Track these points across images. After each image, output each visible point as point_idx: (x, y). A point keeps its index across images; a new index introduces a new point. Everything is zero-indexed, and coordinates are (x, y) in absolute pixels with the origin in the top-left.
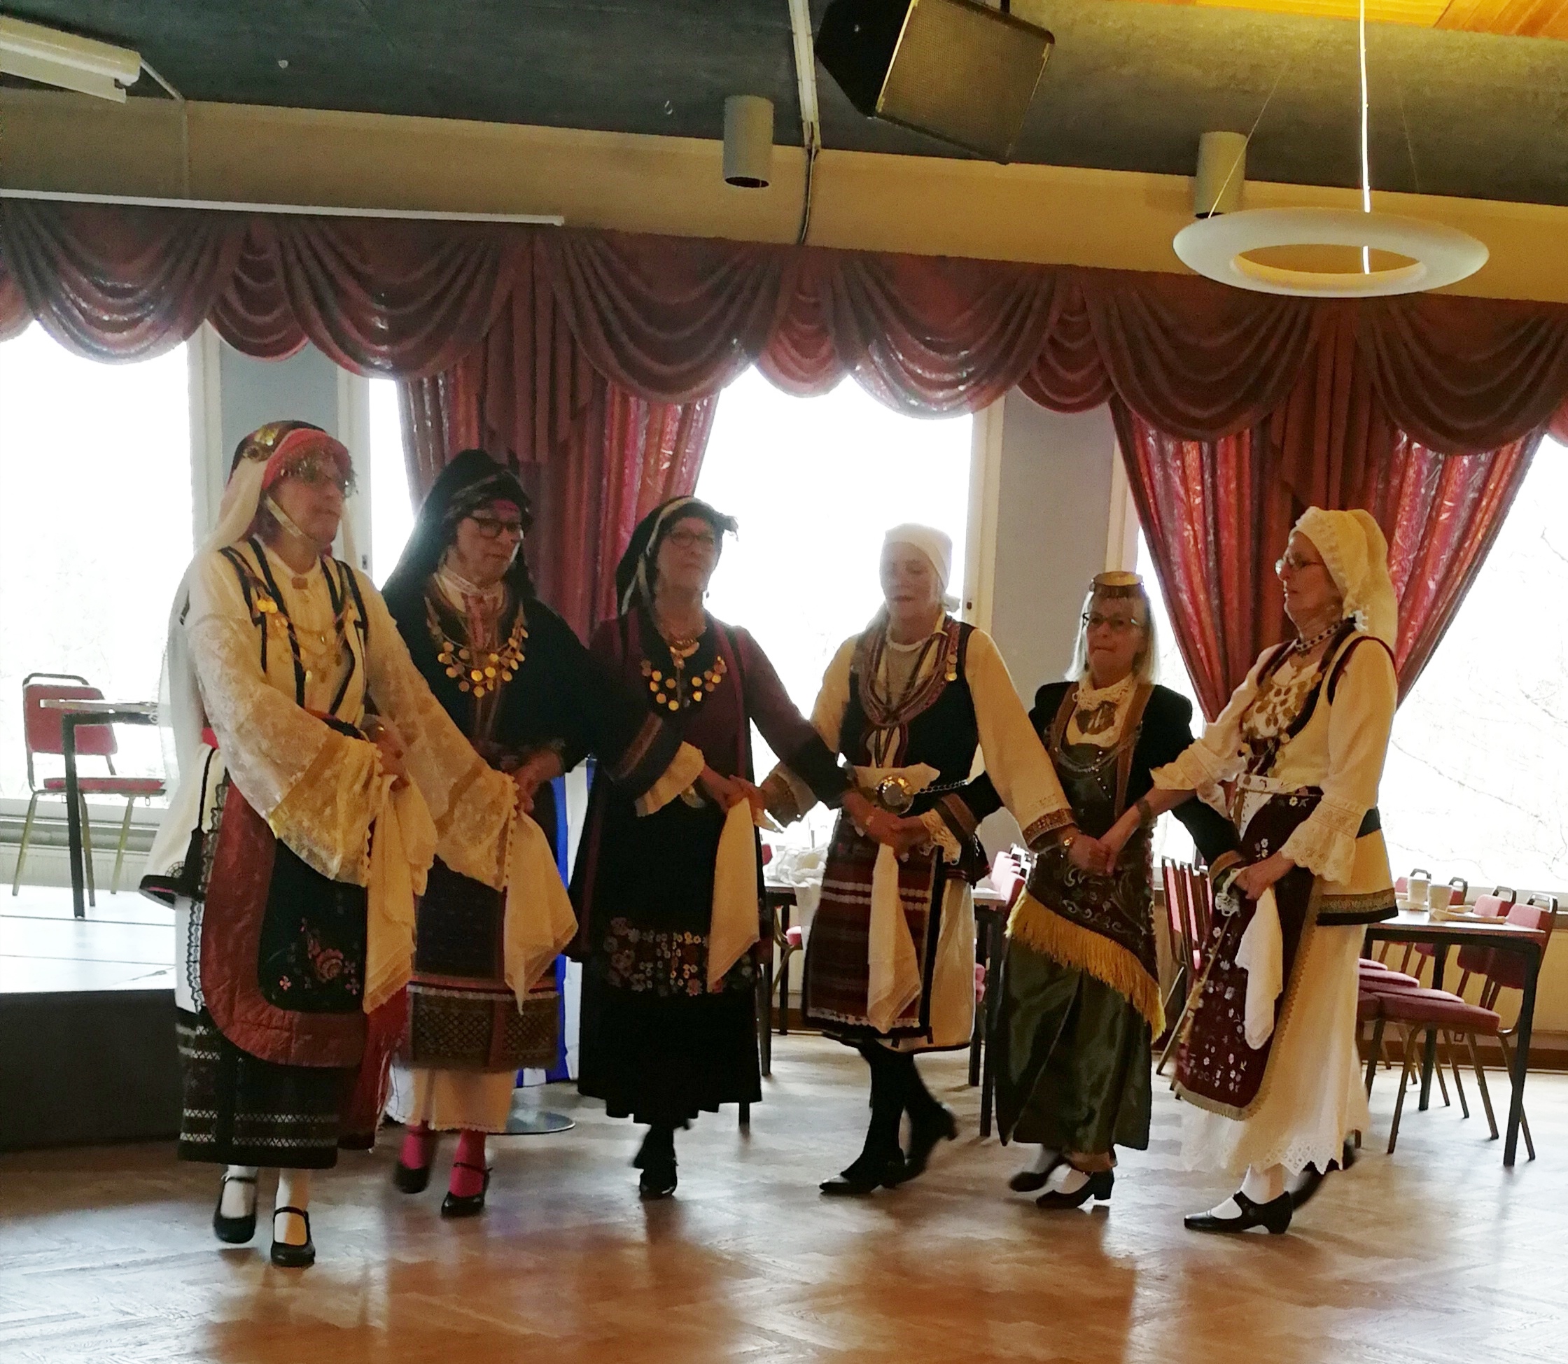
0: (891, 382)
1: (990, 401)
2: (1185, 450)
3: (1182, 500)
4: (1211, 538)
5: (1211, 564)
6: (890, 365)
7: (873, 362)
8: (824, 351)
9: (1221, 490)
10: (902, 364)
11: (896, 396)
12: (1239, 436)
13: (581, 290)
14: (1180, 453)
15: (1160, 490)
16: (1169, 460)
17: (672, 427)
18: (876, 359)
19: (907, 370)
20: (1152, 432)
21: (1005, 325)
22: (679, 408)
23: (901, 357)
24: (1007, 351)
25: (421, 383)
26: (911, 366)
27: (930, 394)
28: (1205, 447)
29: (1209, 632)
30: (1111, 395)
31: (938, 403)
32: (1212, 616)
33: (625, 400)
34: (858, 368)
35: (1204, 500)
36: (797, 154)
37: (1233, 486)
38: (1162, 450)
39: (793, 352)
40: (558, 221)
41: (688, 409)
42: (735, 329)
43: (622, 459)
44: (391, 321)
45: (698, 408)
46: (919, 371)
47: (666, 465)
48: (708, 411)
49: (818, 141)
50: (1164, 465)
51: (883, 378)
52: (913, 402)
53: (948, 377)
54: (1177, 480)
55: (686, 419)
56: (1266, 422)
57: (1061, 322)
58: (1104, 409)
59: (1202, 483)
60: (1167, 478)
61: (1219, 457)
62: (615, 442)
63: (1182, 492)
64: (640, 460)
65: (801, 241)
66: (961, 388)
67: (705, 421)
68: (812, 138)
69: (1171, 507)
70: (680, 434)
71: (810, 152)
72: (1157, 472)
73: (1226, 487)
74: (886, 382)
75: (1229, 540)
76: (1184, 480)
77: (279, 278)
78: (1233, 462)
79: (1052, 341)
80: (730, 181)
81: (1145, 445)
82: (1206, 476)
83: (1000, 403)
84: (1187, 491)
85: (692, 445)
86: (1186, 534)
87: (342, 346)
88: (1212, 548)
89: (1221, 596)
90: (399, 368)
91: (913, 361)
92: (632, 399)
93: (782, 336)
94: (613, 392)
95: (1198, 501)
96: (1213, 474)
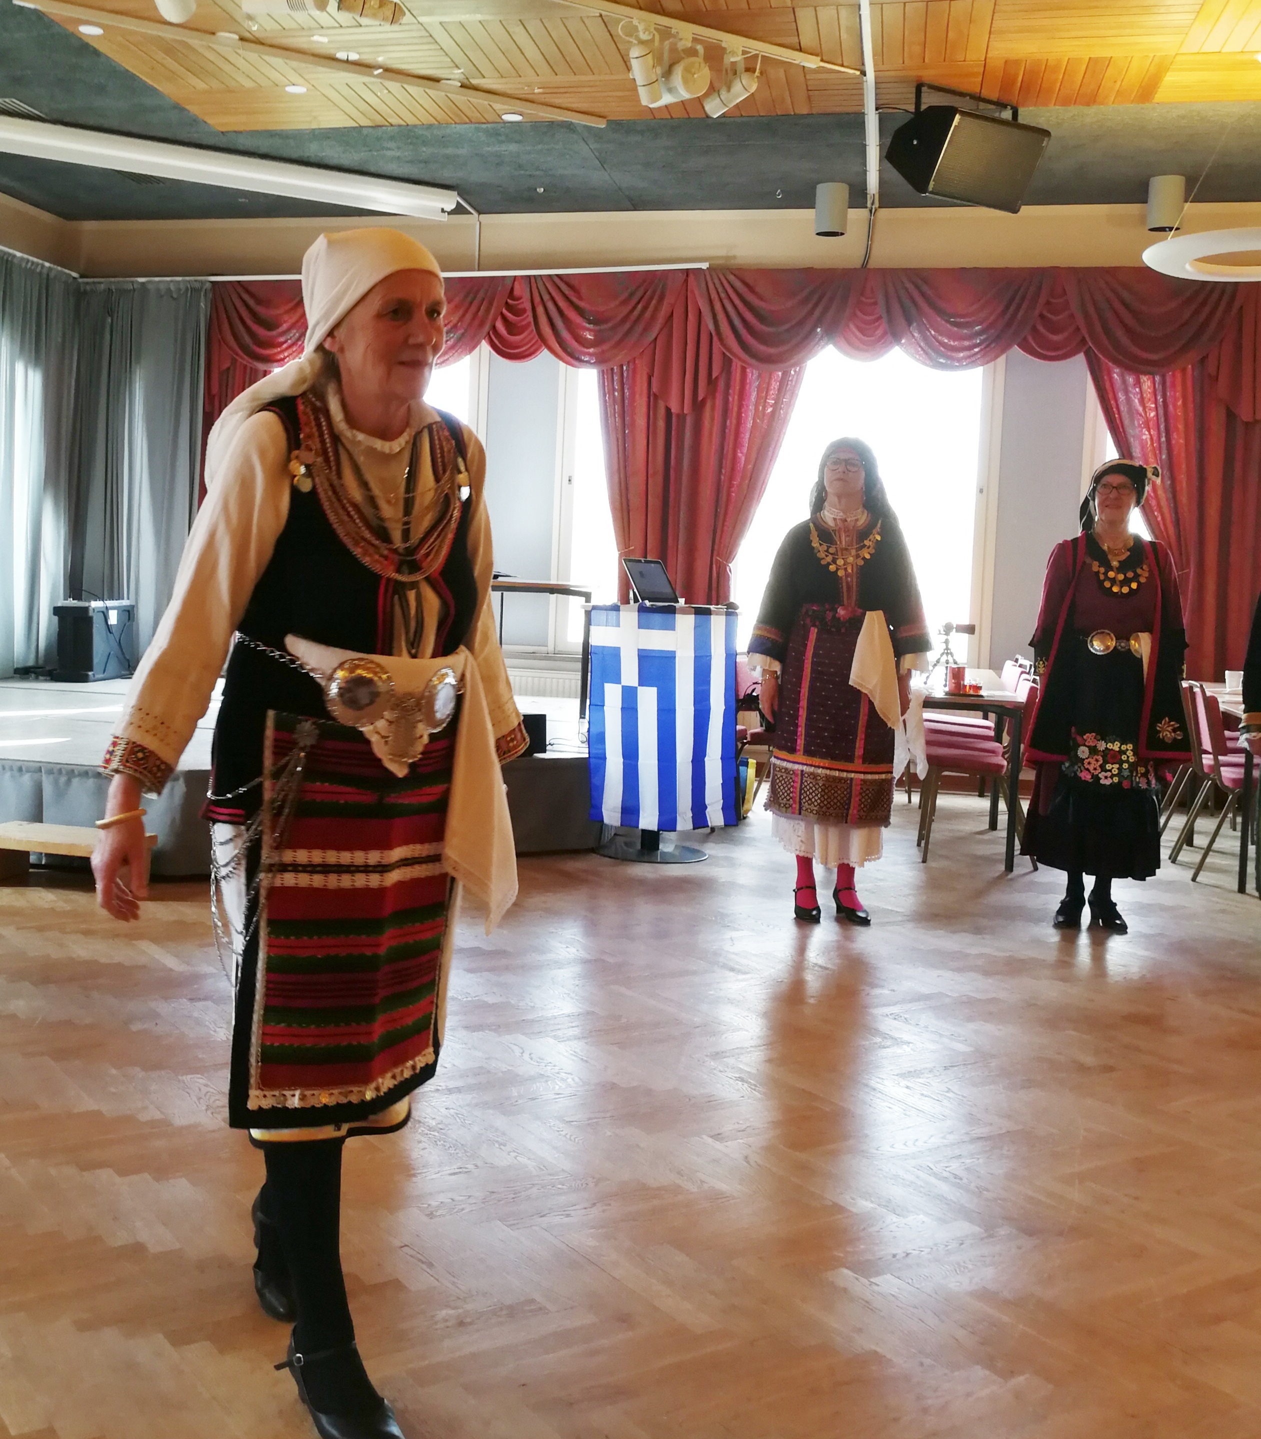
0: (926, 348)
1: (996, 357)
2: (1142, 381)
3: (1141, 415)
4: (1163, 439)
5: (1164, 457)
6: (925, 339)
7: (913, 336)
8: (879, 332)
9: (1171, 407)
10: (934, 337)
11: (930, 359)
12: (1184, 370)
13: (718, 306)
14: (1138, 383)
15: (1123, 408)
16: (1130, 389)
17: (775, 385)
18: (916, 335)
19: (937, 341)
20: (1117, 370)
21: (1007, 307)
22: (780, 373)
23: (933, 332)
24: (1009, 325)
25: (612, 369)
26: (940, 338)
27: (954, 355)
28: (1157, 378)
29: (1164, 503)
30: (1085, 349)
31: (959, 360)
32: (1165, 492)
33: (744, 370)
34: (903, 341)
35: (1157, 415)
36: (862, 213)
37: (1180, 403)
38: (1124, 382)
39: (858, 333)
40: (704, 266)
41: (786, 374)
42: (818, 322)
43: (740, 407)
44: (597, 333)
45: (792, 372)
46: (946, 341)
47: (770, 410)
48: (799, 374)
49: (877, 204)
50: (1126, 392)
51: (920, 346)
52: (942, 360)
53: (967, 343)
54: (1136, 401)
55: (783, 382)
56: (1203, 360)
57: (1048, 303)
58: (1080, 359)
59: (1156, 402)
60: (1128, 399)
61: (1168, 384)
62: (736, 397)
63: (1140, 409)
64: (752, 407)
65: (865, 265)
66: (976, 350)
67: (796, 382)
68: (873, 204)
69: (1132, 421)
70: (779, 390)
71: (871, 211)
72: (1121, 397)
73: (1175, 406)
74: (922, 349)
75: (1178, 440)
76: (1142, 401)
77: (529, 313)
78: (1179, 388)
79: (1042, 316)
80: (818, 234)
81: (1111, 379)
82: (1159, 397)
83: (1002, 359)
84: (1144, 408)
85: (788, 396)
86: (1144, 437)
87: (565, 350)
88: (1164, 446)
89: (1173, 478)
90: (600, 360)
91: (941, 335)
92: (748, 370)
93: (852, 326)
94: (737, 365)
95: (1153, 414)
96: (1164, 396)
